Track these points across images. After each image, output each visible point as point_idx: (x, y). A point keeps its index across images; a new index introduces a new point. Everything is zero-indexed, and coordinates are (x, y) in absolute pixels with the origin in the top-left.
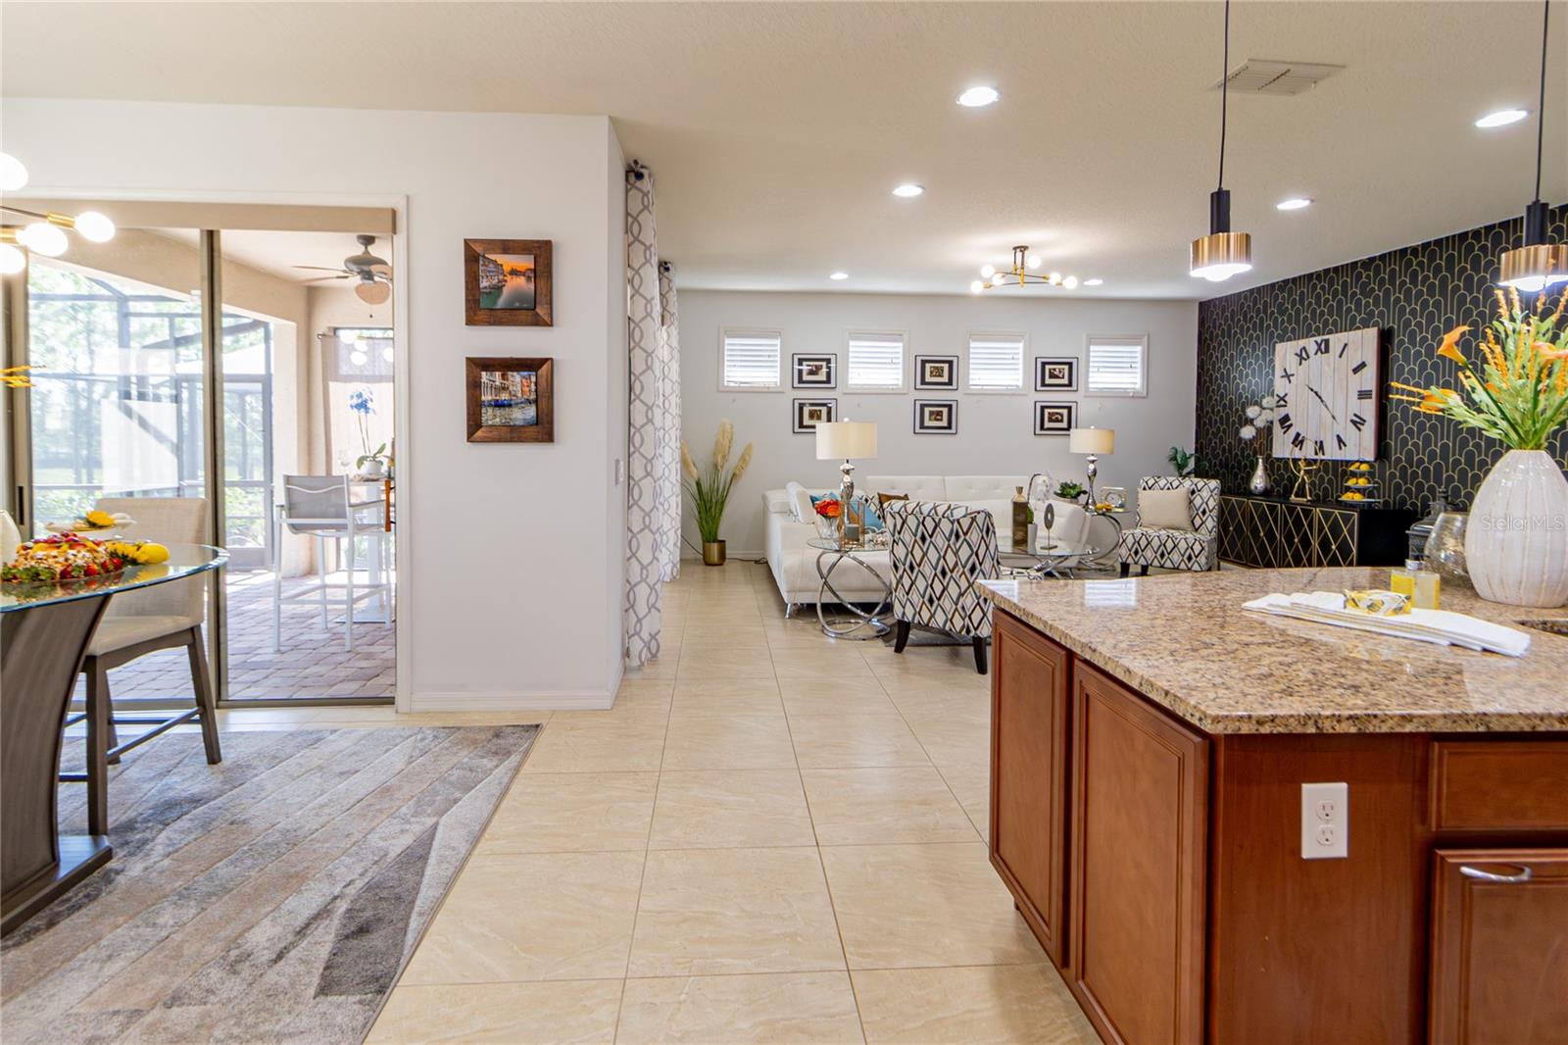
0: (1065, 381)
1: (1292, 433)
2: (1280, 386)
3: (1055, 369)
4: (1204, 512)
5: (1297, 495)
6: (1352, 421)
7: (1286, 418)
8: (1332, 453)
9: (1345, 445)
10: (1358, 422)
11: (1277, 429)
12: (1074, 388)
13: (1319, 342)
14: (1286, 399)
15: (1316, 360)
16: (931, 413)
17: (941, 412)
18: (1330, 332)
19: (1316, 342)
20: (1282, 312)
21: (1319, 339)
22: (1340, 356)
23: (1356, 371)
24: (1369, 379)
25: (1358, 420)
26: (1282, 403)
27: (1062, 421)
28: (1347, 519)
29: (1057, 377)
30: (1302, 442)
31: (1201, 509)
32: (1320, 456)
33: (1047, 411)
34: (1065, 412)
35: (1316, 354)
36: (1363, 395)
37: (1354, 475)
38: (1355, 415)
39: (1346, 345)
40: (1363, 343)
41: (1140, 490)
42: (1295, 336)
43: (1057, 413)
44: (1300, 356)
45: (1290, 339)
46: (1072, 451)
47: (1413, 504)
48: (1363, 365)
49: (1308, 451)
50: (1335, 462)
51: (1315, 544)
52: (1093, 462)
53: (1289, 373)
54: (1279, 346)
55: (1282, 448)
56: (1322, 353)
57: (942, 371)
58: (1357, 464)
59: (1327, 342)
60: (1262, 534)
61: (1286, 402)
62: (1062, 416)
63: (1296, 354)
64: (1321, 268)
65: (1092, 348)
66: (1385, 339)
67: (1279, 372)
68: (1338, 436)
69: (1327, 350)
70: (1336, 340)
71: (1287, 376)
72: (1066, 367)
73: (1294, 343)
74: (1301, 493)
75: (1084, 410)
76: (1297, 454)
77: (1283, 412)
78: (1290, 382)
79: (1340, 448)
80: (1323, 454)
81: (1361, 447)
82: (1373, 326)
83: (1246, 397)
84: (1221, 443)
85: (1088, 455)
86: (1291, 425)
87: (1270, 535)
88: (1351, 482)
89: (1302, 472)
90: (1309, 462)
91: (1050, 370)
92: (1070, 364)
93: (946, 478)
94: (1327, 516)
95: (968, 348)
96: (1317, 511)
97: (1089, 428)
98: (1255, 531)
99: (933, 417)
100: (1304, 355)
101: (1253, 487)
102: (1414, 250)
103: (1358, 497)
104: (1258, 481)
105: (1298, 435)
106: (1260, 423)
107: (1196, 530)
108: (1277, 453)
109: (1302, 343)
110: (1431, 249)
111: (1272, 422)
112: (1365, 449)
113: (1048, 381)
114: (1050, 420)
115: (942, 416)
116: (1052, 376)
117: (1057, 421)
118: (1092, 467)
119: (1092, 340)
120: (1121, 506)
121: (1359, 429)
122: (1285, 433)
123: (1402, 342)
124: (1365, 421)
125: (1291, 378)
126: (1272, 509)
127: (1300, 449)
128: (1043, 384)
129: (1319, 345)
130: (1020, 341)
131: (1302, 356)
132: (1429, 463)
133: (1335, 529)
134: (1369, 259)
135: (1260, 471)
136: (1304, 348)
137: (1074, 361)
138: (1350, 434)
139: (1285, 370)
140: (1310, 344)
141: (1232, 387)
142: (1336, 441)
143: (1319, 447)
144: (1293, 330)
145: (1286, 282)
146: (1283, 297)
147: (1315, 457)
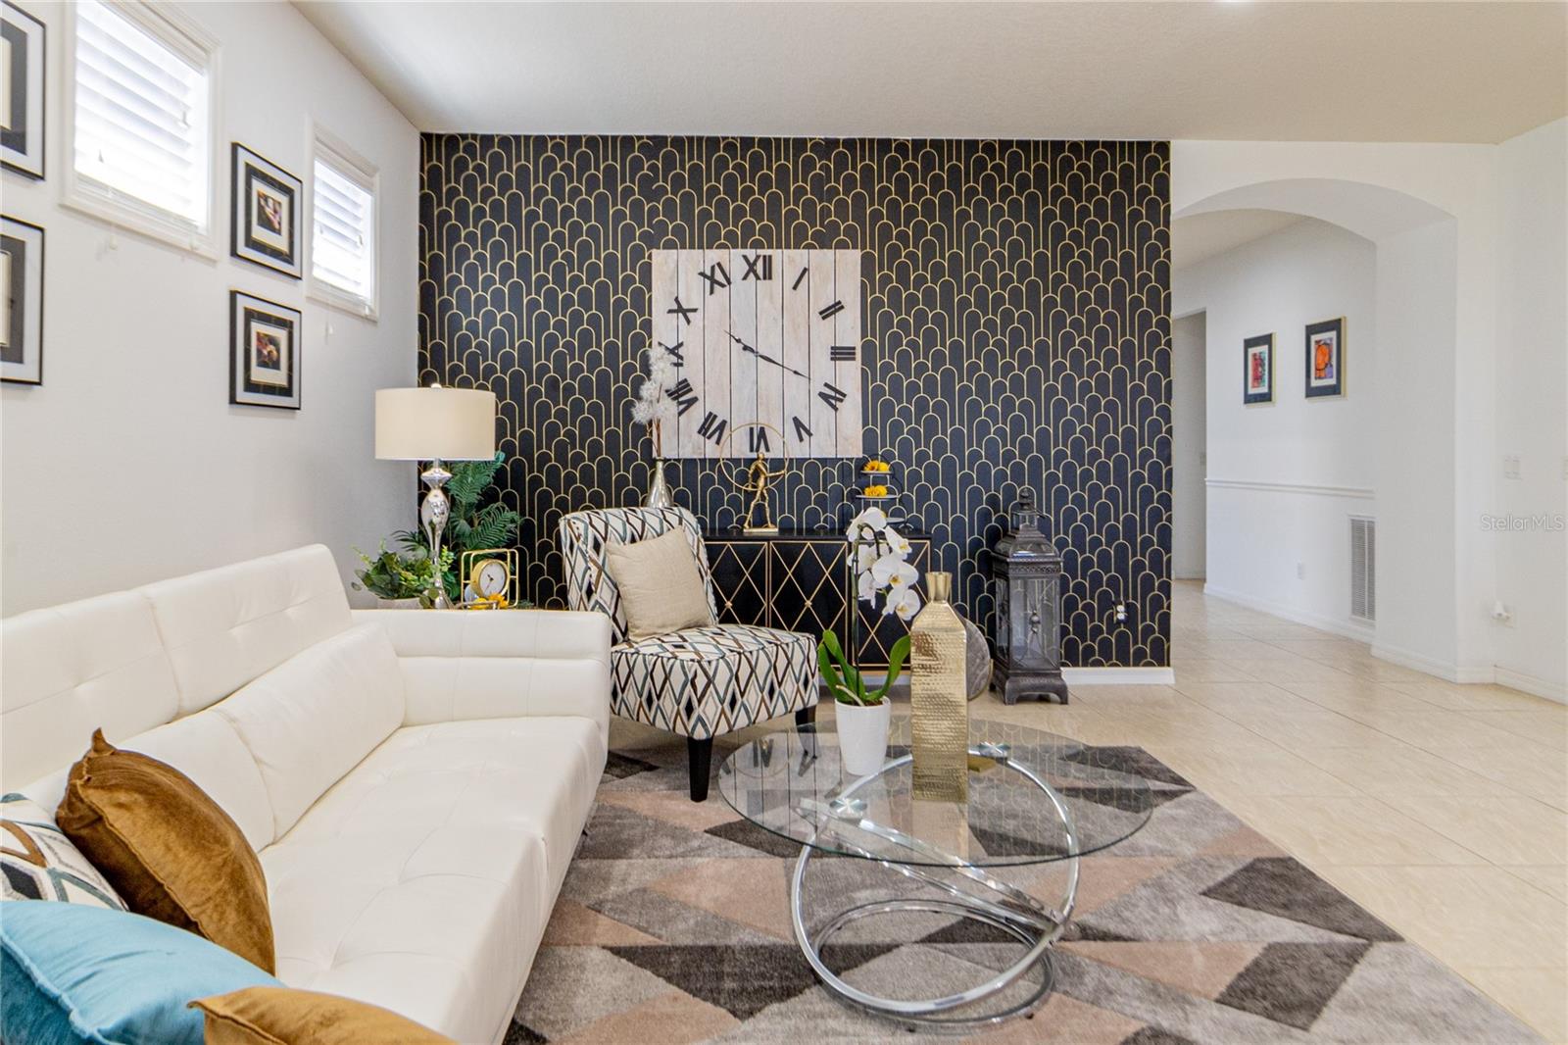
0: (284, 243)
1: (697, 416)
2: (667, 328)
6: (821, 395)
7: (680, 387)
8: (781, 447)
9: (810, 435)
10: (831, 397)
11: (666, 407)
12: (297, 269)
13: (752, 259)
14: (681, 351)
15: (744, 288)
18: (757, 245)
19: (745, 257)
20: (654, 195)
21: (751, 254)
22: (795, 288)
23: (826, 313)
24: (848, 330)
25: (833, 394)
26: (672, 359)
30: (720, 431)
35: (745, 278)
36: (840, 354)
38: (826, 385)
39: (805, 270)
40: (836, 271)
42: (680, 241)
44: (713, 281)
45: (669, 245)
48: (837, 307)
49: (736, 446)
50: (796, 462)
53: (685, 306)
54: (656, 256)
55: (675, 440)
56: (758, 278)
59: (768, 261)
61: (681, 358)
63: (702, 274)
65: (318, 167)
67: (660, 303)
68: (795, 419)
69: (768, 275)
70: (788, 260)
71: (680, 309)
73: (697, 253)
76: (711, 450)
77: (674, 375)
78: (688, 322)
79: (801, 440)
80: (768, 450)
81: (839, 436)
82: (850, 248)
86: (695, 400)
92: (290, 196)
100: (719, 276)
102: (902, 146)
105: (710, 418)
108: (676, 452)
109: (714, 255)
112: (846, 439)
119: (317, 145)
121: (836, 409)
122: (681, 414)
124: (844, 395)
125: (690, 315)
127: (718, 442)
128: (248, 240)
129: (751, 265)
131: (715, 279)
136: (719, 264)
137: (296, 189)
138: (820, 416)
139: (677, 300)
140: (734, 260)
142: (791, 427)
143: (759, 437)
144: (678, 231)
145: (659, 141)
146: (653, 168)
147: (754, 455)
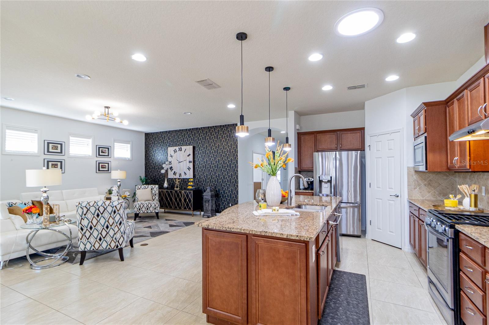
0: (107, 154)
1: (173, 171)
2: (170, 159)
3: (103, 150)
4: (155, 195)
5: (176, 188)
6: (188, 168)
7: (171, 168)
8: (183, 176)
9: (186, 174)
10: (189, 169)
11: (169, 170)
12: (110, 157)
14: (171, 162)
15: (178, 152)
16: (52, 165)
17: (57, 164)
18: (181, 146)
20: (169, 139)
21: (179, 147)
22: (184, 152)
23: (188, 156)
24: (191, 158)
26: (170, 163)
27: (106, 168)
28: (190, 193)
29: (104, 153)
30: (176, 174)
31: (154, 194)
32: (181, 177)
33: (100, 164)
34: (107, 165)
36: (190, 162)
37: (190, 182)
39: (186, 149)
40: (190, 149)
41: (137, 190)
42: (173, 146)
43: (104, 165)
44: (175, 152)
45: (171, 147)
46: (112, 178)
47: (201, 188)
48: (190, 155)
49: (177, 176)
50: (184, 179)
51: (183, 200)
52: (119, 181)
54: (169, 148)
55: (171, 175)
57: (57, 147)
58: (190, 179)
59: (181, 148)
60: (169, 199)
62: (106, 166)
64: (179, 129)
65: (115, 144)
66: (194, 148)
67: (169, 155)
68: (185, 172)
69: (181, 150)
70: (184, 148)
71: (172, 156)
72: (107, 149)
73: (173, 148)
74: (177, 187)
75: (113, 164)
76: (175, 177)
77: (170, 166)
78: (172, 158)
81: (190, 175)
82: (191, 145)
83: (160, 162)
84: (153, 174)
85: (118, 179)
86: (173, 169)
87: (171, 199)
88: (189, 184)
89: (177, 182)
90: (179, 179)
91: (101, 150)
92: (108, 149)
93: (63, 191)
94: (185, 192)
95: (69, 139)
96: (183, 192)
97: (118, 170)
98: (167, 199)
99: (53, 166)
100: (176, 151)
101: (164, 186)
102: (199, 129)
103: (191, 187)
104: (166, 185)
105: (175, 172)
106: (165, 169)
107: (154, 200)
108: (169, 177)
109: (175, 148)
110: (203, 129)
111: (168, 169)
113: (101, 154)
114: (102, 168)
115: (57, 166)
116: (102, 152)
117: (104, 168)
118: (119, 183)
119: (115, 141)
120: (129, 195)
121: (189, 170)
122: (171, 171)
123: (197, 150)
126: (171, 192)
128: (99, 155)
129: (179, 149)
130: (90, 139)
131: (175, 151)
132: (204, 178)
133: (187, 196)
134: (190, 129)
135: (166, 182)
137: (110, 148)
138: (187, 172)
139: (171, 154)
140: (177, 148)
141: (155, 158)
142: (184, 173)
143: (180, 175)
144: (172, 144)
145: (170, 131)
146: (169, 135)
147: (179, 178)
